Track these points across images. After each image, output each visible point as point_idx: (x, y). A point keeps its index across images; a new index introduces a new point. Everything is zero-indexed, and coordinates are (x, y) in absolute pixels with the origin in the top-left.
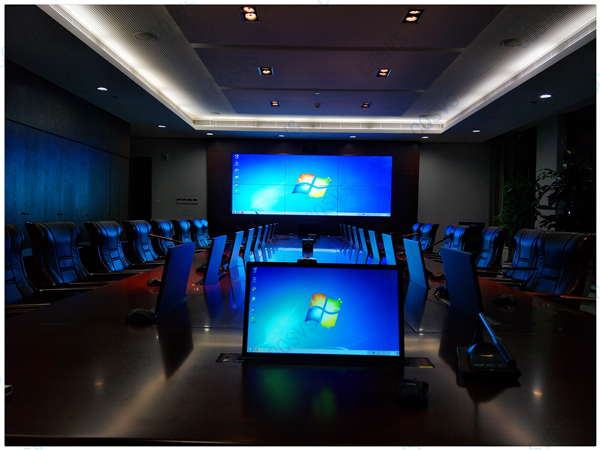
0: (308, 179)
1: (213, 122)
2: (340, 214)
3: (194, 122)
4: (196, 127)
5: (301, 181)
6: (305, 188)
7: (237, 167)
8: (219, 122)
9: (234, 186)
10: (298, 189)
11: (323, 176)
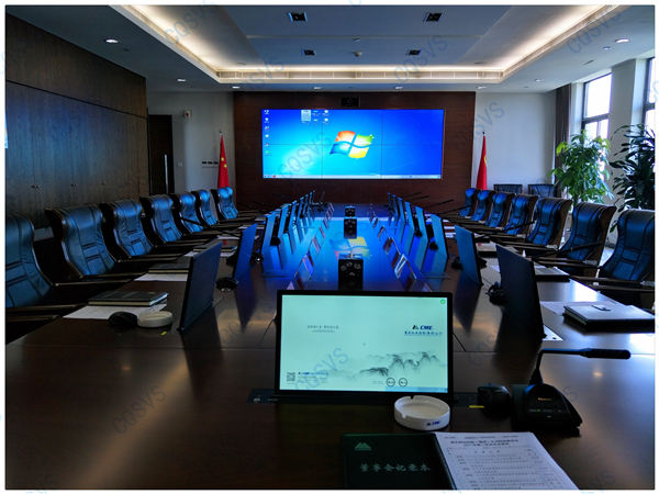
0: (347, 137)
1: (239, 74)
2: (384, 177)
3: (218, 74)
4: (220, 80)
5: (340, 139)
6: (344, 148)
7: (267, 124)
8: (246, 74)
9: (265, 146)
10: (337, 149)
11: (365, 134)
